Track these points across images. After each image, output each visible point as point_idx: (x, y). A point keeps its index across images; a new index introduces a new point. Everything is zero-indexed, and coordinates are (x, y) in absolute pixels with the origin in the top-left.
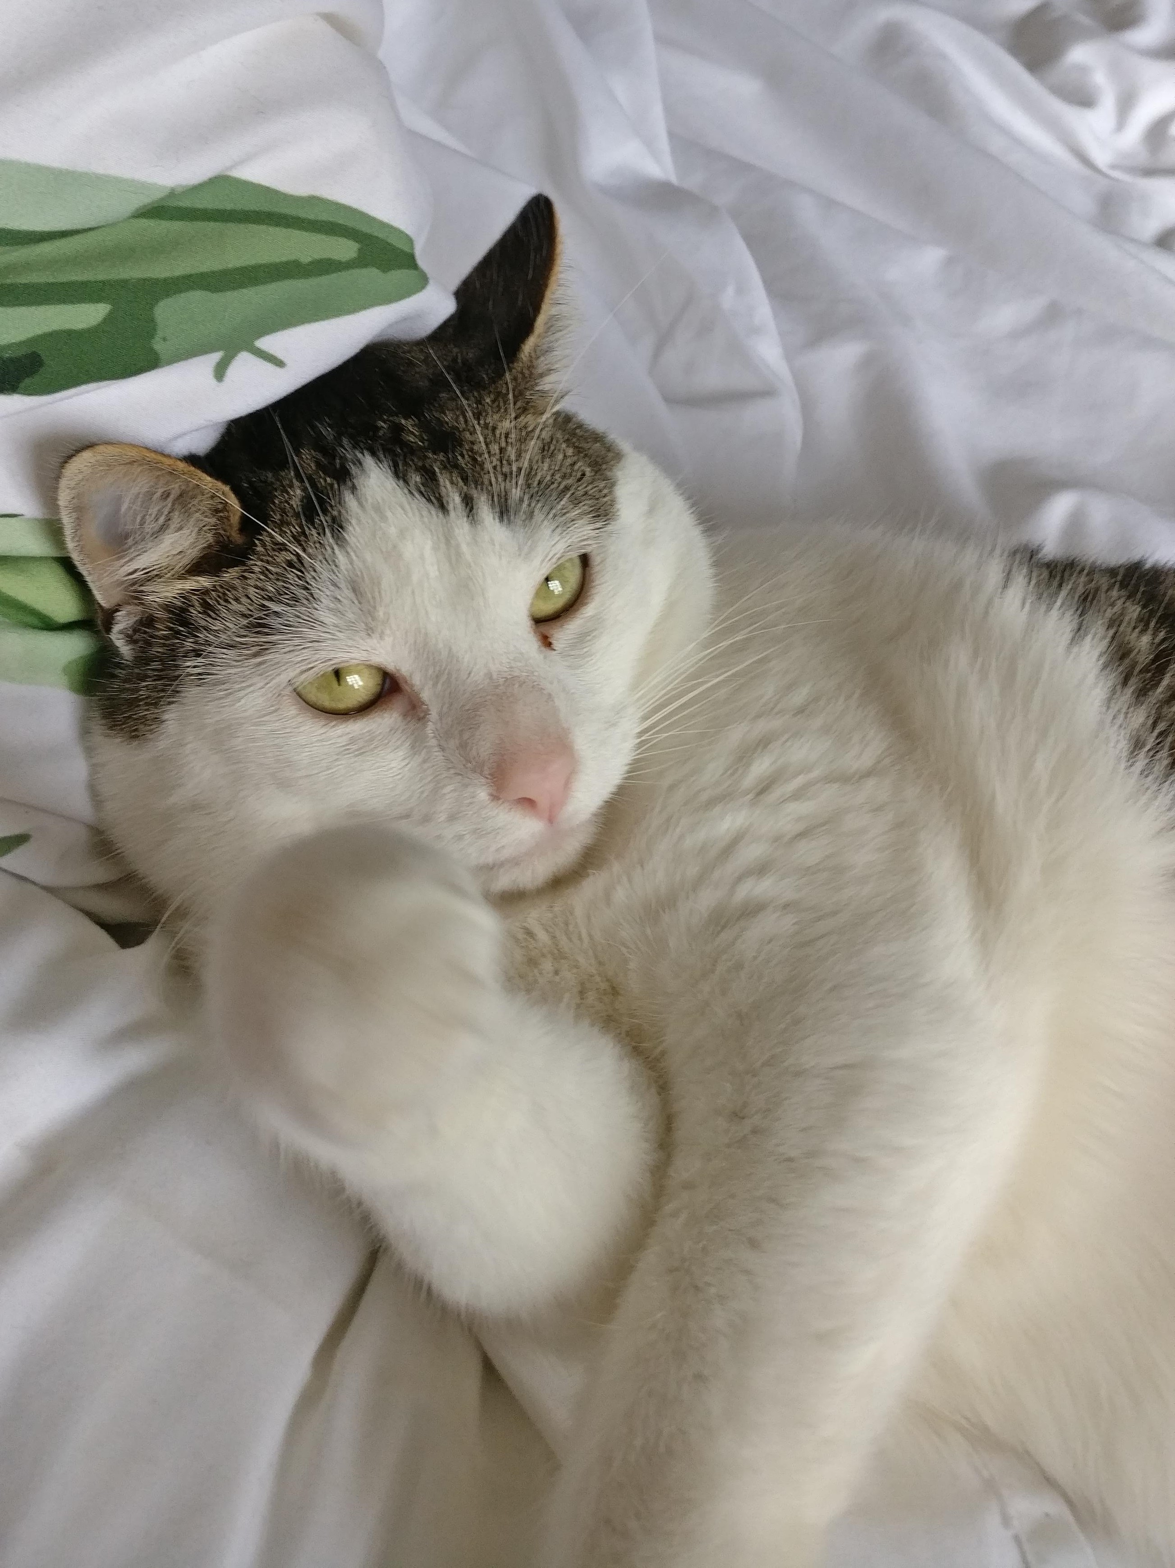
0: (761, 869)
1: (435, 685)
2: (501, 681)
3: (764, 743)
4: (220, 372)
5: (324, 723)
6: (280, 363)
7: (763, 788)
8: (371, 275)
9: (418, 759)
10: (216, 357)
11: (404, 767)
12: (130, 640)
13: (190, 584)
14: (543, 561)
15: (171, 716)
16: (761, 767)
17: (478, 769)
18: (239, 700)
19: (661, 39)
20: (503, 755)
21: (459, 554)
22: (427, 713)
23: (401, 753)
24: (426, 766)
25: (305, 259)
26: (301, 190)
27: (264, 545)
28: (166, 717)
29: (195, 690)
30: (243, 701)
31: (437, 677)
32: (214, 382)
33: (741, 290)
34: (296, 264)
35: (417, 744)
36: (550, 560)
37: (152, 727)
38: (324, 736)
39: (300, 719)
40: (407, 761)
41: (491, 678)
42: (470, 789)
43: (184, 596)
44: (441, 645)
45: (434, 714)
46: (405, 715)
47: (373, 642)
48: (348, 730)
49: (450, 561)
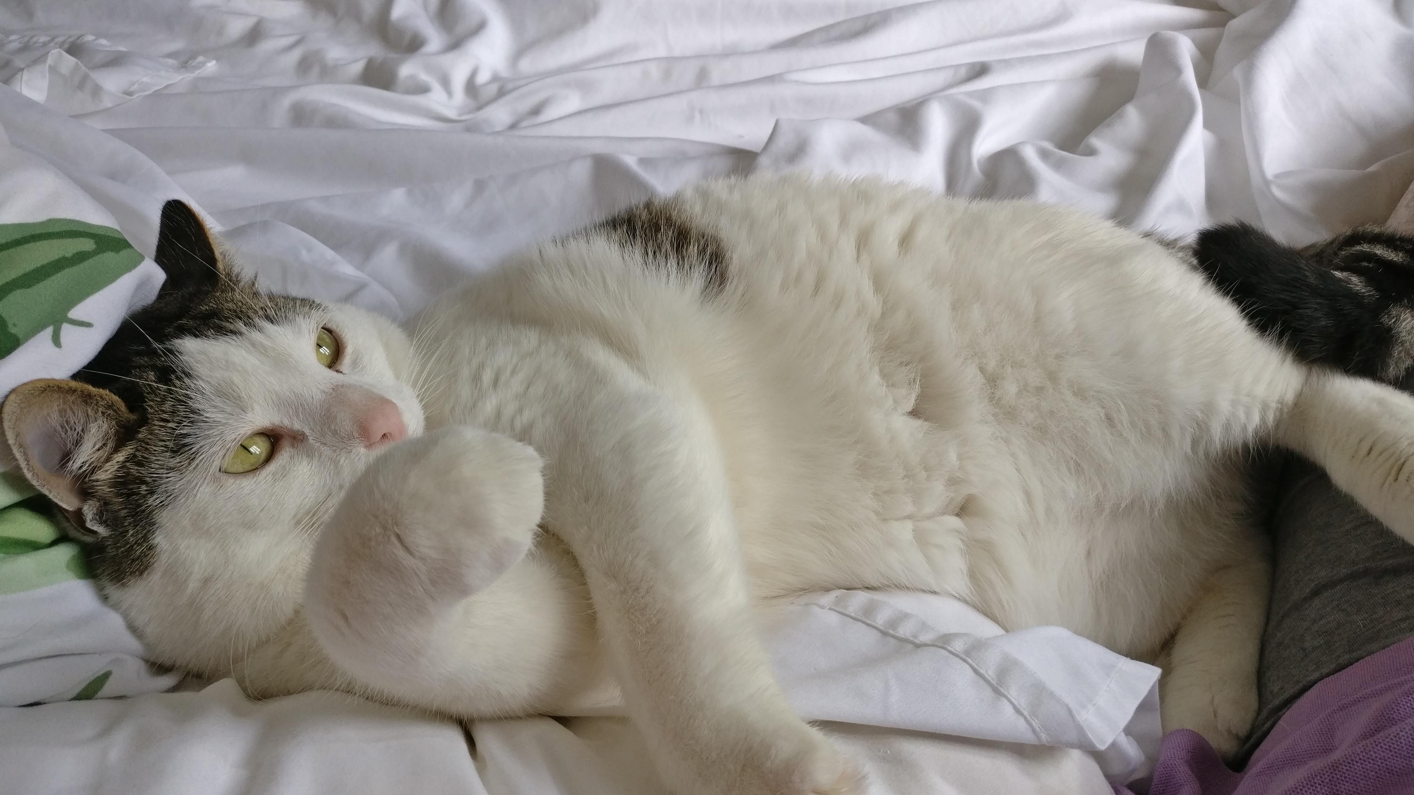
0: (520, 410)
1: (298, 417)
2: (331, 391)
3: (481, 366)
4: (56, 340)
5: (252, 476)
6: (89, 325)
7: (496, 383)
8: (109, 257)
9: (315, 461)
10: (49, 331)
11: (311, 468)
12: (102, 522)
13: (120, 457)
14: (309, 334)
15: (159, 539)
16: (487, 376)
17: (350, 437)
18: (196, 495)
19: (169, 173)
20: (359, 420)
21: (262, 345)
22: (303, 434)
23: (305, 463)
24: (322, 459)
25: (69, 255)
26: (41, 217)
27: (151, 407)
28: (156, 541)
29: (165, 514)
30: (199, 495)
31: (296, 412)
32: (57, 349)
33: (309, 250)
34: (64, 258)
35: (310, 454)
36: (313, 332)
37: (151, 554)
38: (257, 482)
39: (238, 482)
40: (310, 464)
41: (325, 392)
42: (354, 451)
43: (123, 466)
44: (288, 393)
45: (307, 432)
46: (293, 446)
47: (250, 416)
48: (268, 472)
49: (262, 353)
